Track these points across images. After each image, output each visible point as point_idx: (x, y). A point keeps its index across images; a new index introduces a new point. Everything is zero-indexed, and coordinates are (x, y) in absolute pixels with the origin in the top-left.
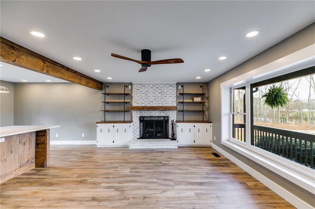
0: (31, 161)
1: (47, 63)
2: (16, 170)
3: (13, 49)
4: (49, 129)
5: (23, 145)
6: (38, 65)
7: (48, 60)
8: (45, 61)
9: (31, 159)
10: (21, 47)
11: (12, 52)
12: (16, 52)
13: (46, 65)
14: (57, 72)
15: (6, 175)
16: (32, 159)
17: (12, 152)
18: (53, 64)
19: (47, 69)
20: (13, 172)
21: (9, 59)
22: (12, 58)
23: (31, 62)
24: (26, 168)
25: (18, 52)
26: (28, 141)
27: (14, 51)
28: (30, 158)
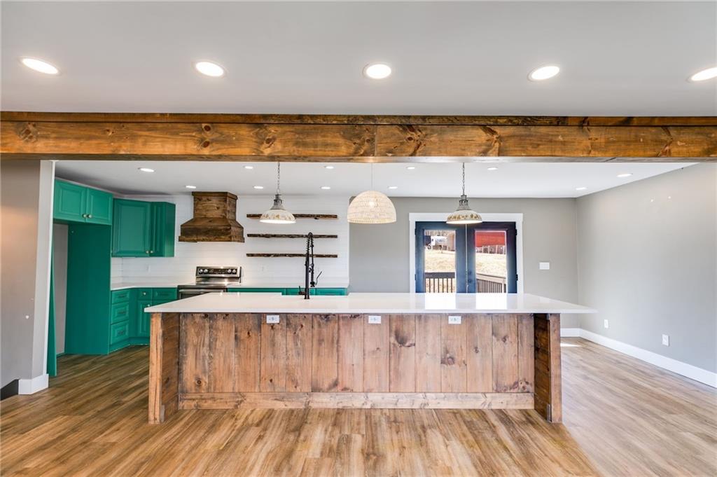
0: (524, 388)
1: (497, 129)
2: (487, 395)
3: (410, 131)
4: (557, 315)
5: (502, 342)
6: (470, 145)
7: (501, 121)
8: (492, 128)
9: (524, 384)
10: (424, 118)
11: (410, 136)
12: (416, 134)
13: (495, 136)
14: (538, 145)
15: (467, 396)
16: (527, 383)
17: (477, 351)
18: (518, 125)
19: (500, 147)
20: (478, 394)
21: (404, 152)
22: (408, 149)
23: (453, 143)
24: (509, 399)
25: (420, 131)
26: (514, 336)
27: (413, 133)
28: (521, 379)
